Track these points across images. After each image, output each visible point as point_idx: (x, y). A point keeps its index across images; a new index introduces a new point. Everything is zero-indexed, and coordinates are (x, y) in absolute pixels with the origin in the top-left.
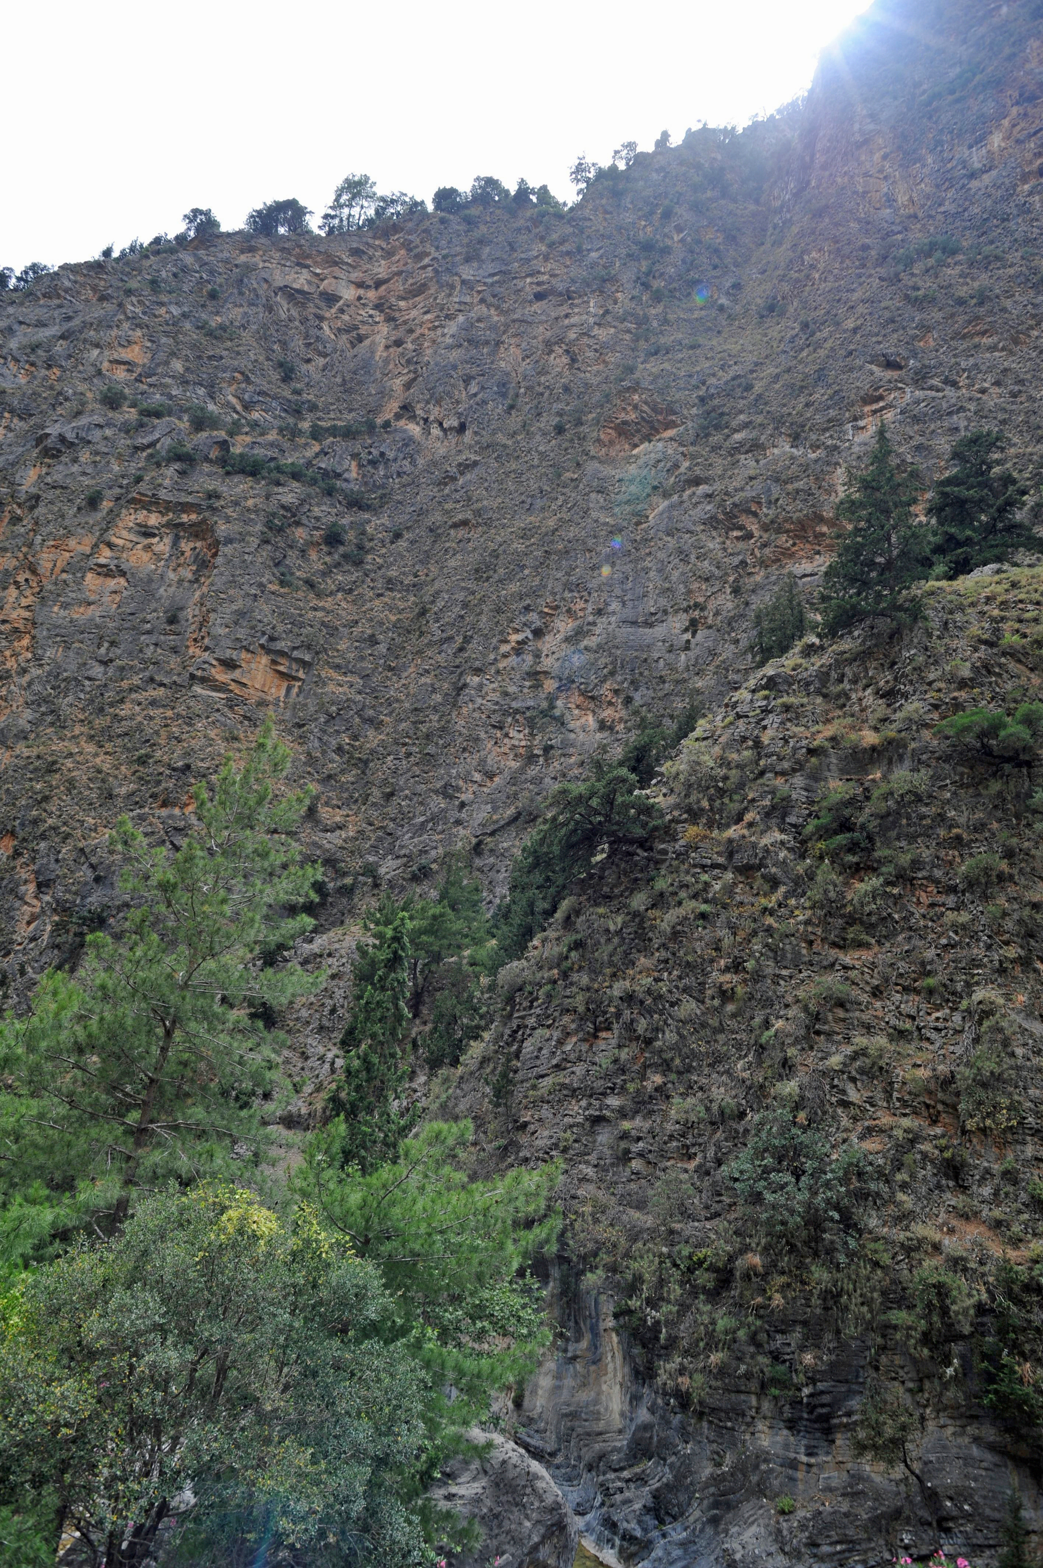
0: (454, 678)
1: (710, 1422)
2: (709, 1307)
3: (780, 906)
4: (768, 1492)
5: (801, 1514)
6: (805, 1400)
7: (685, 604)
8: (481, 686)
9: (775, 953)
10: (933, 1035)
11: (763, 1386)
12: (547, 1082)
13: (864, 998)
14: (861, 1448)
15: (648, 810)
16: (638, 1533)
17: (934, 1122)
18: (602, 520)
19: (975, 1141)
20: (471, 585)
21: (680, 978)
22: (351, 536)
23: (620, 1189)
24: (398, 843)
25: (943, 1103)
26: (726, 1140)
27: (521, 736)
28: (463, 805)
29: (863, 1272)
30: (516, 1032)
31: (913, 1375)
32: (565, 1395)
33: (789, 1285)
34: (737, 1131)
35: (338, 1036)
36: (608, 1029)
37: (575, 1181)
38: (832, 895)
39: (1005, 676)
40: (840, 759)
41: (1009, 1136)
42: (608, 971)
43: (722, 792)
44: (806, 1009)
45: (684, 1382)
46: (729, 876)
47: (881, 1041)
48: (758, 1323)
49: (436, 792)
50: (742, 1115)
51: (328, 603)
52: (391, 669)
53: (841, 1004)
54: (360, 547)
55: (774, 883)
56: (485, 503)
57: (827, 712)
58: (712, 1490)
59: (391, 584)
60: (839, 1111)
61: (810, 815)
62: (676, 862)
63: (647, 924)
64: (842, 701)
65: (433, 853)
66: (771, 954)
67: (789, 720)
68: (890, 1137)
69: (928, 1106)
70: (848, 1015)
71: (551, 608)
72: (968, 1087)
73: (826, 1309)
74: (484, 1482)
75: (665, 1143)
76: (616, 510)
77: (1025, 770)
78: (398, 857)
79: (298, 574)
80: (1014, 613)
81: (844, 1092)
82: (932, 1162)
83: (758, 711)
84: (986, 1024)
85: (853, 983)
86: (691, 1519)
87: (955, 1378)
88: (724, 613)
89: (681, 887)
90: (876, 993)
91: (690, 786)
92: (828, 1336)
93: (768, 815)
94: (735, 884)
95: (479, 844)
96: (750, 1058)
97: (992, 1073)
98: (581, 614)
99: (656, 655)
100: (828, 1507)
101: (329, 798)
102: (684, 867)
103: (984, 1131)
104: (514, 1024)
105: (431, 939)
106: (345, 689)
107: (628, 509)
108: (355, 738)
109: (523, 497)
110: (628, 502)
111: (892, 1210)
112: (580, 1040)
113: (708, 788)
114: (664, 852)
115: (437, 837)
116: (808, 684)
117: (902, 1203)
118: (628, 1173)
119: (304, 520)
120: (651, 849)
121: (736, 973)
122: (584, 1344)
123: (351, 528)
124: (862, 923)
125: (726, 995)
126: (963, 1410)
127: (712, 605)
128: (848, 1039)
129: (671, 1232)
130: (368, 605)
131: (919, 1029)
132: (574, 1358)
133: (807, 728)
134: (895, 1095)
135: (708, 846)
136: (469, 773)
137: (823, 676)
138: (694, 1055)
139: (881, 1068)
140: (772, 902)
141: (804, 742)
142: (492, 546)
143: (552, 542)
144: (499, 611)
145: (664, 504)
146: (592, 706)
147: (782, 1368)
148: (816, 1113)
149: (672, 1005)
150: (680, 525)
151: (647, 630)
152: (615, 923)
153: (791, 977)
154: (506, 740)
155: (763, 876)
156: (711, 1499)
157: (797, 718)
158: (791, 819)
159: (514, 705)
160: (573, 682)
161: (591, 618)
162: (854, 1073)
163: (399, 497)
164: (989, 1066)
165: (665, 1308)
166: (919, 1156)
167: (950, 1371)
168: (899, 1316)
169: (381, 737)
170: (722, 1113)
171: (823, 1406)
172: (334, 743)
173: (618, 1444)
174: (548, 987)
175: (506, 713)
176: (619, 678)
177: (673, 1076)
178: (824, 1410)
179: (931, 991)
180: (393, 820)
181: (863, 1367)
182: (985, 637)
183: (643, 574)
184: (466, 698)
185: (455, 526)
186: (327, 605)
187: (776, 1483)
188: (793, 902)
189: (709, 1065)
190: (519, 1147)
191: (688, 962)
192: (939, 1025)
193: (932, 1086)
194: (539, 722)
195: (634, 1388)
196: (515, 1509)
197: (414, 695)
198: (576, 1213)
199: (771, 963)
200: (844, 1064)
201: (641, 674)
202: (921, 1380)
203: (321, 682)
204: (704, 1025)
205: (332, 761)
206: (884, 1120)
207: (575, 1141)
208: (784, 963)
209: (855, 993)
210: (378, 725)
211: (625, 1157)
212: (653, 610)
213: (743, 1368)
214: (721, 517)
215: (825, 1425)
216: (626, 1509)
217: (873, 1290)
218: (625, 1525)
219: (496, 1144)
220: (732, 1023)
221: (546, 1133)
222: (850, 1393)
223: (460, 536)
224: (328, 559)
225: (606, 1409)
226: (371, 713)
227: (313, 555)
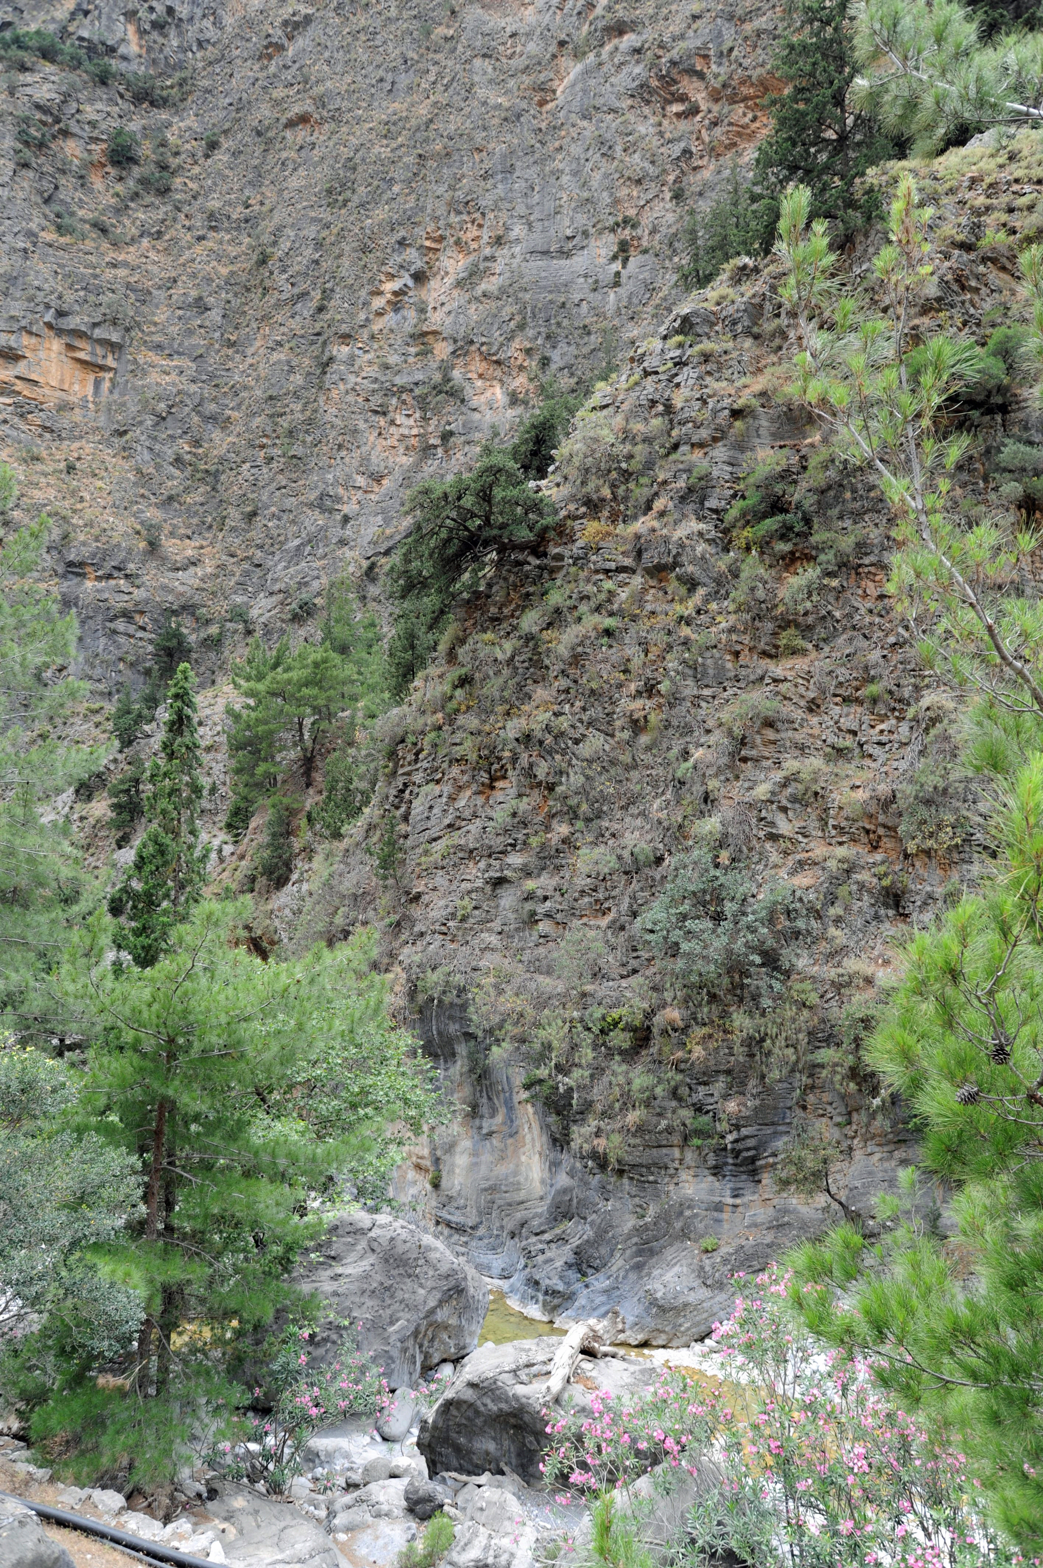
0: (316, 349)
1: (632, 1179)
2: (624, 1067)
3: (698, 612)
4: (692, 1236)
5: (724, 1250)
6: (729, 1146)
7: (611, 221)
8: (352, 358)
9: (695, 671)
10: (876, 751)
11: (686, 1139)
12: (439, 847)
13: (798, 715)
14: (785, 1183)
15: (535, 506)
16: (561, 1287)
17: (875, 847)
18: (492, 102)
19: (918, 864)
20: (325, 215)
21: (584, 709)
22: (146, 149)
23: (527, 956)
24: (269, 577)
25: (884, 826)
26: (642, 890)
27: (411, 422)
28: (346, 519)
29: (789, 1014)
30: (402, 791)
31: (843, 1110)
32: (483, 1170)
33: (710, 1036)
34: (653, 880)
35: (222, 818)
36: (504, 777)
37: (477, 951)
38: (760, 594)
39: (984, 291)
40: (772, 421)
41: (956, 856)
42: (500, 709)
43: (627, 475)
44: (730, 732)
45: (601, 1144)
46: (637, 581)
47: (816, 762)
48: (679, 1077)
49: (311, 505)
50: (659, 860)
51: (130, 255)
52: (231, 344)
53: (769, 723)
54: (163, 167)
55: (692, 585)
56: (329, 84)
57: (758, 359)
58: (635, 1240)
59: (214, 221)
60: (768, 845)
61: (734, 496)
62: (573, 569)
63: (543, 648)
64: (777, 341)
65: (315, 584)
66: (690, 672)
67: (709, 373)
68: (824, 869)
69: (868, 832)
70: (778, 737)
71: (435, 240)
72: (910, 806)
73: (752, 1056)
74: (372, 1259)
75: (576, 900)
76: (512, 83)
77: (999, 418)
78: (271, 594)
79: (81, 213)
80: (1004, 199)
81: (772, 824)
82: (869, 891)
83: (670, 364)
84: (933, 732)
85: (785, 698)
86: (614, 1268)
87: (882, 1108)
88: (663, 230)
89: (582, 599)
90: (813, 707)
91: (587, 470)
92: (752, 1082)
93: (683, 499)
94: (644, 591)
95: (372, 567)
96: (669, 795)
97: (935, 788)
98: (474, 245)
99: (576, 297)
100: (751, 1241)
101: (175, 526)
102: (583, 575)
103: (928, 853)
104: (400, 782)
105: (315, 691)
106: (173, 377)
107: (527, 80)
108: (197, 443)
109: (381, 73)
110: (526, 69)
111: (823, 947)
112: (475, 794)
113: (609, 471)
114: (559, 557)
115: (318, 564)
116: (734, 323)
117: (834, 938)
118: (535, 937)
119: (75, 129)
120: (545, 554)
121: (650, 697)
122: (499, 1118)
123: (146, 137)
124: (797, 626)
125: (637, 726)
126: (891, 1136)
127: (647, 219)
128: (778, 763)
129: (584, 995)
130: (187, 255)
131: (861, 745)
132: (490, 1134)
133: (731, 381)
134: (831, 822)
135: (612, 545)
136: (349, 477)
137: (756, 310)
138: (604, 798)
139: (816, 794)
140: (688, 609)
141: (727, 402)
142: (346, 153)
143: (426, 140)
144: (365, 250)
145: (575, 69)
146: (498, 373)
147: (706, 1119)
148: (740, 851)
149: (577, 742)
150: (599, 102)
151: (563, 262)
152: (504, 652)
153: (714, 697)
154: (393, 429)
155: (679, 578)
156: (634, 1248)
157: (719, 370)
158: (712, 503)
159: (399, 380)
160: (472, 342)
161: (487, 251)
162: (785, 802)
163: (206, 83)
164: (933, 780)
165: (577, 1073)
166: (855, 887)
167: (877, 1102)
168: (826, 1055)
169: (230, 439)
170: (636, 861)
171: (748, 1149)
172: (169, 453)
173: (539, 1210)
174: (433, 735)
175: (388, 393)
176: (531, 333)
177: (580, 824)
178: (751, 1153)
179: (875, 701)
180: (261, 547)
181: (790, 1108)
182: (960, 238)
183: (552, 180)
184: (335, 377)
185: (291, 124)
186: (130, 258)
187: (701, 1226)
188: (713, 606)
189: (622, 808)
190: (413, 923)
191: (592, 691)
192: (884, 738)
193: (873, 808)
194: (433, 400)
195: (552, 1156)
196: (408, 1280)
197: (266, 379)
198: (478, 986)
199: (690, 682)
200: (773, 793)
201: (559, 324)
202: (849, 1114)
203: (139, 370)
204: (613, 762)
205: (170, 477)
206: (818, 852)
207: (475, 908)
208: (705, 682)
209: (786, 709)
210: (225, 424)
211: (532, 920)
212: (569, 233)
213: (664, 1123)
214: (654, 83)
215: (750, 1167)
216: (548, 1268)
217: (799, 1031)
218: (547, 1281)
219: (387, 921)
220: (647, 758)
221: (442, 903)
222: (776, 1134)
223: (299, 141)
224: (119, 188)
225: (526, 1179)
226: (212, 407)
227: (98, 184)
